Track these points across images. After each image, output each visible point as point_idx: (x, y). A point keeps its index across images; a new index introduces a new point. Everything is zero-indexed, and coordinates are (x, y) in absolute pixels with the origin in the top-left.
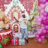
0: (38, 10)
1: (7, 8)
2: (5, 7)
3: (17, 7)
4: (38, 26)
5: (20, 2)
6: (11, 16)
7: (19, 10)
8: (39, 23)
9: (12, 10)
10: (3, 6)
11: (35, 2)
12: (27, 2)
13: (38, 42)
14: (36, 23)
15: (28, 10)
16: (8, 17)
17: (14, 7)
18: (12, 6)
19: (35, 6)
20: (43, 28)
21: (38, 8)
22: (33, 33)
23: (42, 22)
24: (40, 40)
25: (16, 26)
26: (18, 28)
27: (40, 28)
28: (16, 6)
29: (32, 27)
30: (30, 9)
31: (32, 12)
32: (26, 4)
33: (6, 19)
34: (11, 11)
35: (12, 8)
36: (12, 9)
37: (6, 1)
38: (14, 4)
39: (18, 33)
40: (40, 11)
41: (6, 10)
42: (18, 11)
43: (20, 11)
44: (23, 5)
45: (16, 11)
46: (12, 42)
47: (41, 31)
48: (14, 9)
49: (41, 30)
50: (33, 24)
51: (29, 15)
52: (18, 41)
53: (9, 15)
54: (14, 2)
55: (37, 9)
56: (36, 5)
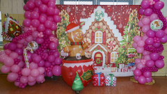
0: (138, 26)
1: (84, 24)
2: (81, 23)
3: (102, 21)
4: (138, 54)
5: (106, 15)
6: (91, 37)
7: (105, 27)
8: (140, 50)
9: (93, 28)
10: (79, 20)
11: (132, 14)
12: (119, 14)
13: (139, 83)
14: (134, 50)
15: (120, 26)
16: (85, 39)
17: (97, 22)
18: (93, 20)
19: (131, 19)
20: (148, 58)
22: (129, 68)
23: (146, 47)
24: (142, 80)
25: (98, 55)
26: (102, 58)
27: (141, 59)
28: (100, 20)
29: (127, 57)
30: (124, 25)
31: (127, 29)
32: (117, 17)
33: (83, 42)
34: (91, 29)
35: (93, 24)
37: (83, 14)
38: (97, 18)
39: (101, 68)
40: (141, 28)
41: (83, 27)
42: (103, 28)
43: (107, 29)
44: (112, 19)
45: (99, 28)
46: (94, 80)
47: (144, 63)
48: (96, 25)
49: (145, 61)
50: (129, 51)
51: (123, 34)
52: (104, 79)
53: (88, 35)
54: (96, 15)
55: (136, 24)
56: (134, 18)
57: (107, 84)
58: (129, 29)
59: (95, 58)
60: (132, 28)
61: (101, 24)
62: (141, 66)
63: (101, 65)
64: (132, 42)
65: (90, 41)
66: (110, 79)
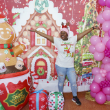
0: (96, 22)
1: (19, 17)
2: (13, 14)
3: (45, 14)
4: (97, 62)
6: (29, 37)
8: (99, 56)
9: (33, 23)
10: (10, 11)
11: (89, 4)
12: (71, 4)
13: (97, 103)
17: (38, 14)
18: (33, 12)
19: (88, 12)
20: (109, 67)
21: (96, 17)
22: (84, 80)
24: (101, 97)
26: (45, 68)
27: (100, 68)
28: (42, 12)
29: (81, 66)
30: (77, 20)
31: (82, 27)
32: (67, 9)
33: (16, 44)
34: (29, 24)
35: (32, 17)
36: (33, 19)
38: (38, 8)
40: (101, 25)
42: (46, 24)
43: (53, 25)
44: (60, 11)
45: (41, 24)
47: (104, 75)
48: (37, 18)
49: (105, 71)
50: (84, 58)
53: (25, 34)
54: (37, 4)
56: (92, 11)
57: (50, 108)
58: (84, 26)
59: (36, 67)
60: (88, 24)
61: (44, 18)
62: (99, 79)
63: (44, 77)
64: (88, 45)
65: (28, 43)
66: (54, 100)
